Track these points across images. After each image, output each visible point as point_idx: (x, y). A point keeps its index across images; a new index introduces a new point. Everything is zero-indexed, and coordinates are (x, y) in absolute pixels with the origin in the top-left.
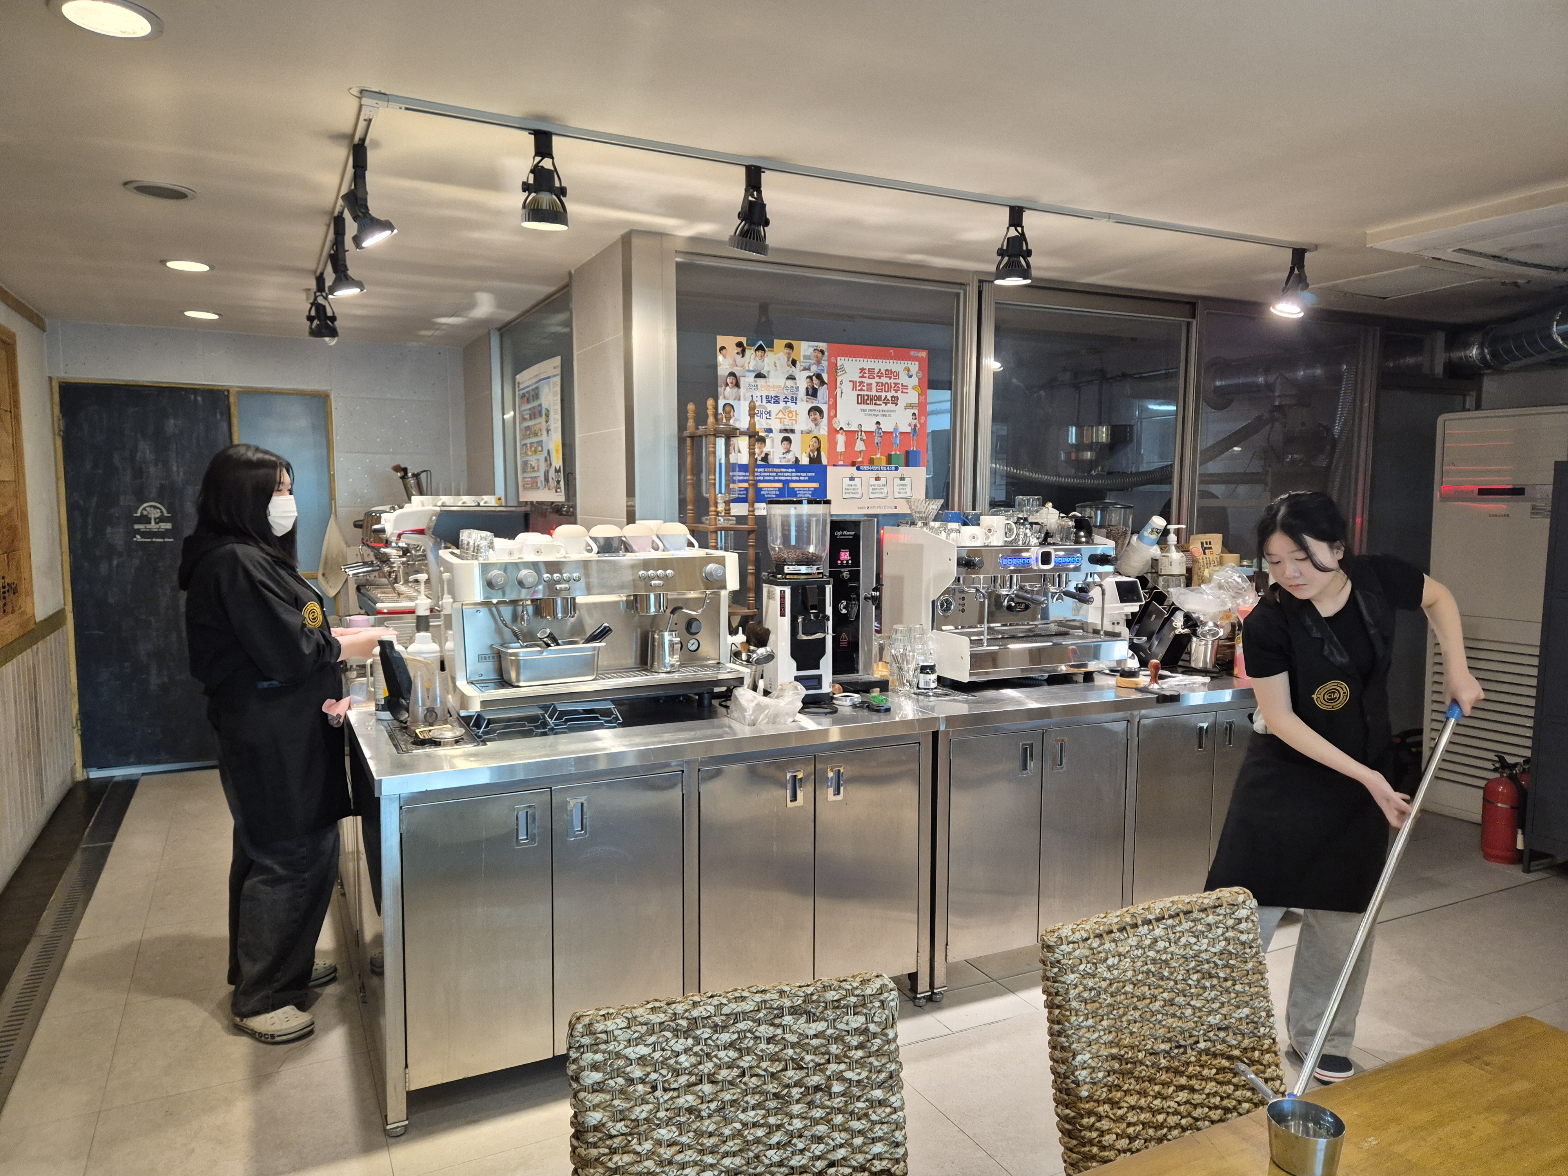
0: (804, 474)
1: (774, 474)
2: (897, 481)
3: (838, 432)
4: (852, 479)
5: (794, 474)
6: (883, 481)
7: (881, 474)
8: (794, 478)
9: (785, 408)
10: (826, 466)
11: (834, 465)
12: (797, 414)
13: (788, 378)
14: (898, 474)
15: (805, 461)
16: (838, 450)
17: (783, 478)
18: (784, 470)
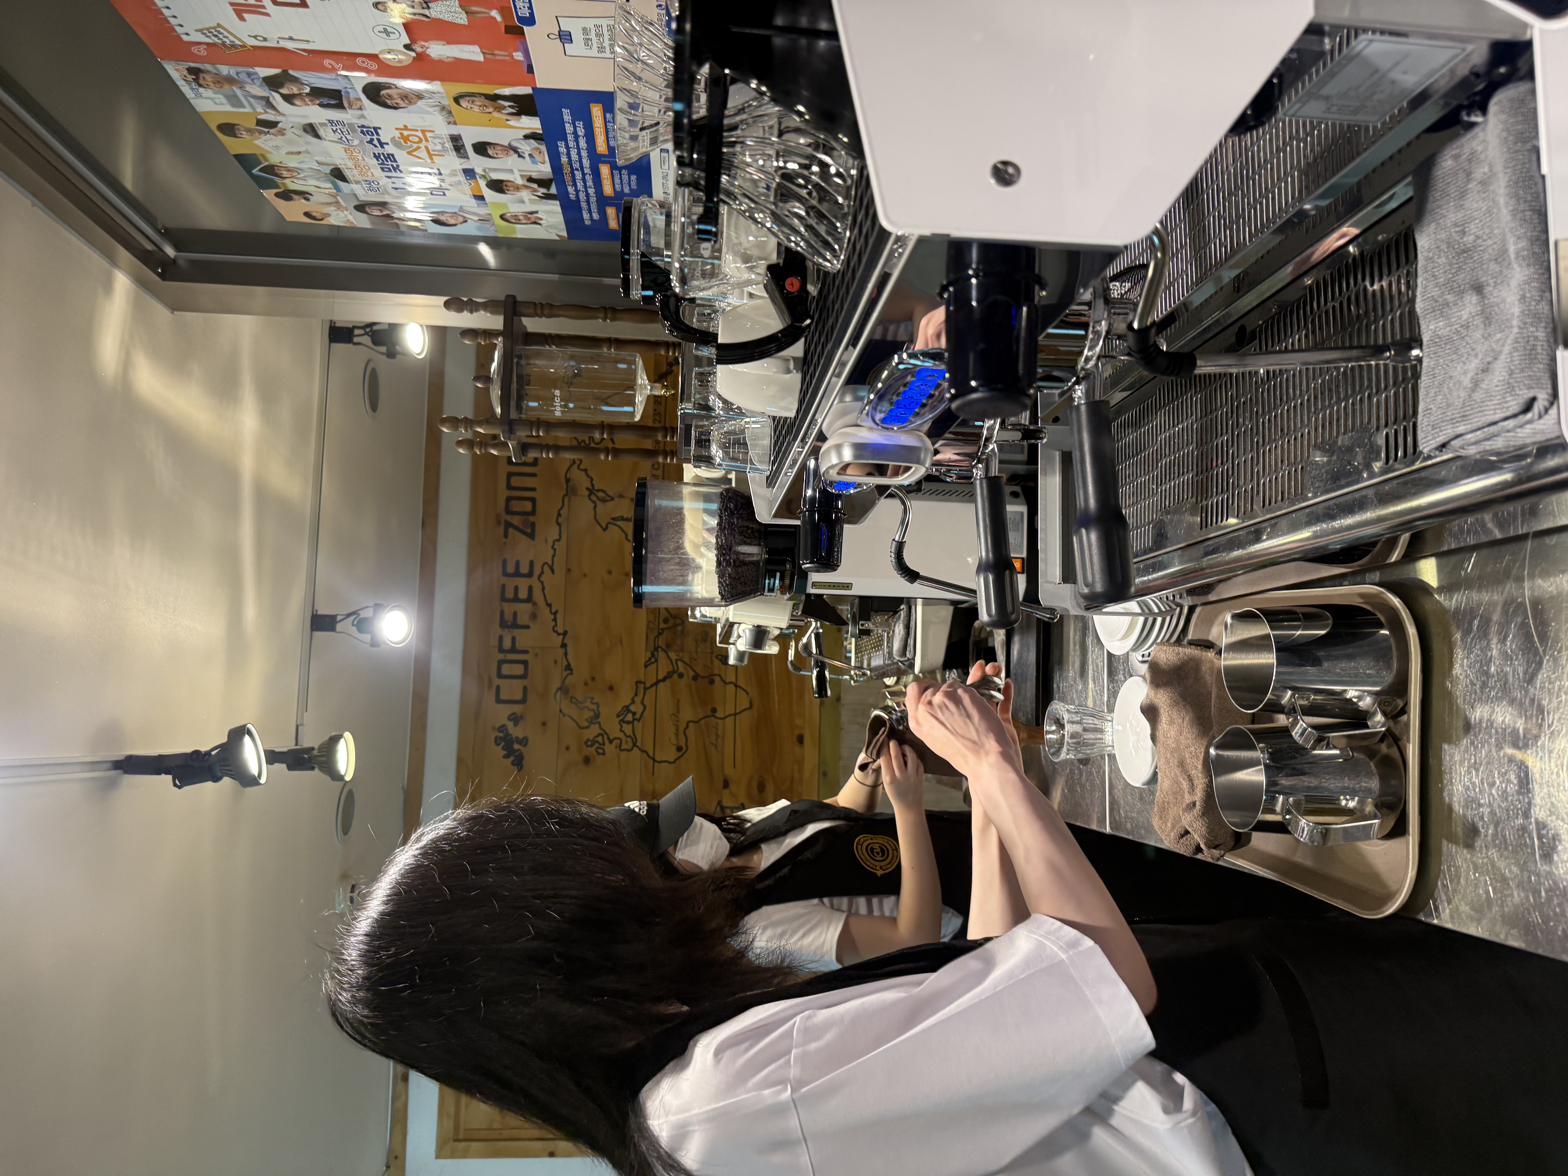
0: (569, 128)
1: (578, 175)
3: (421, 57)
4: (565, 37)
5: (571, 144)
8: (583, 143)
9: (397, 145)
10: (535, 89)
11: (530, 69)
12: (406, 128)
13: (317, 136)
15: (533, 124)
16: (480, 58)
17: (586, 163)
18: (564, 159)
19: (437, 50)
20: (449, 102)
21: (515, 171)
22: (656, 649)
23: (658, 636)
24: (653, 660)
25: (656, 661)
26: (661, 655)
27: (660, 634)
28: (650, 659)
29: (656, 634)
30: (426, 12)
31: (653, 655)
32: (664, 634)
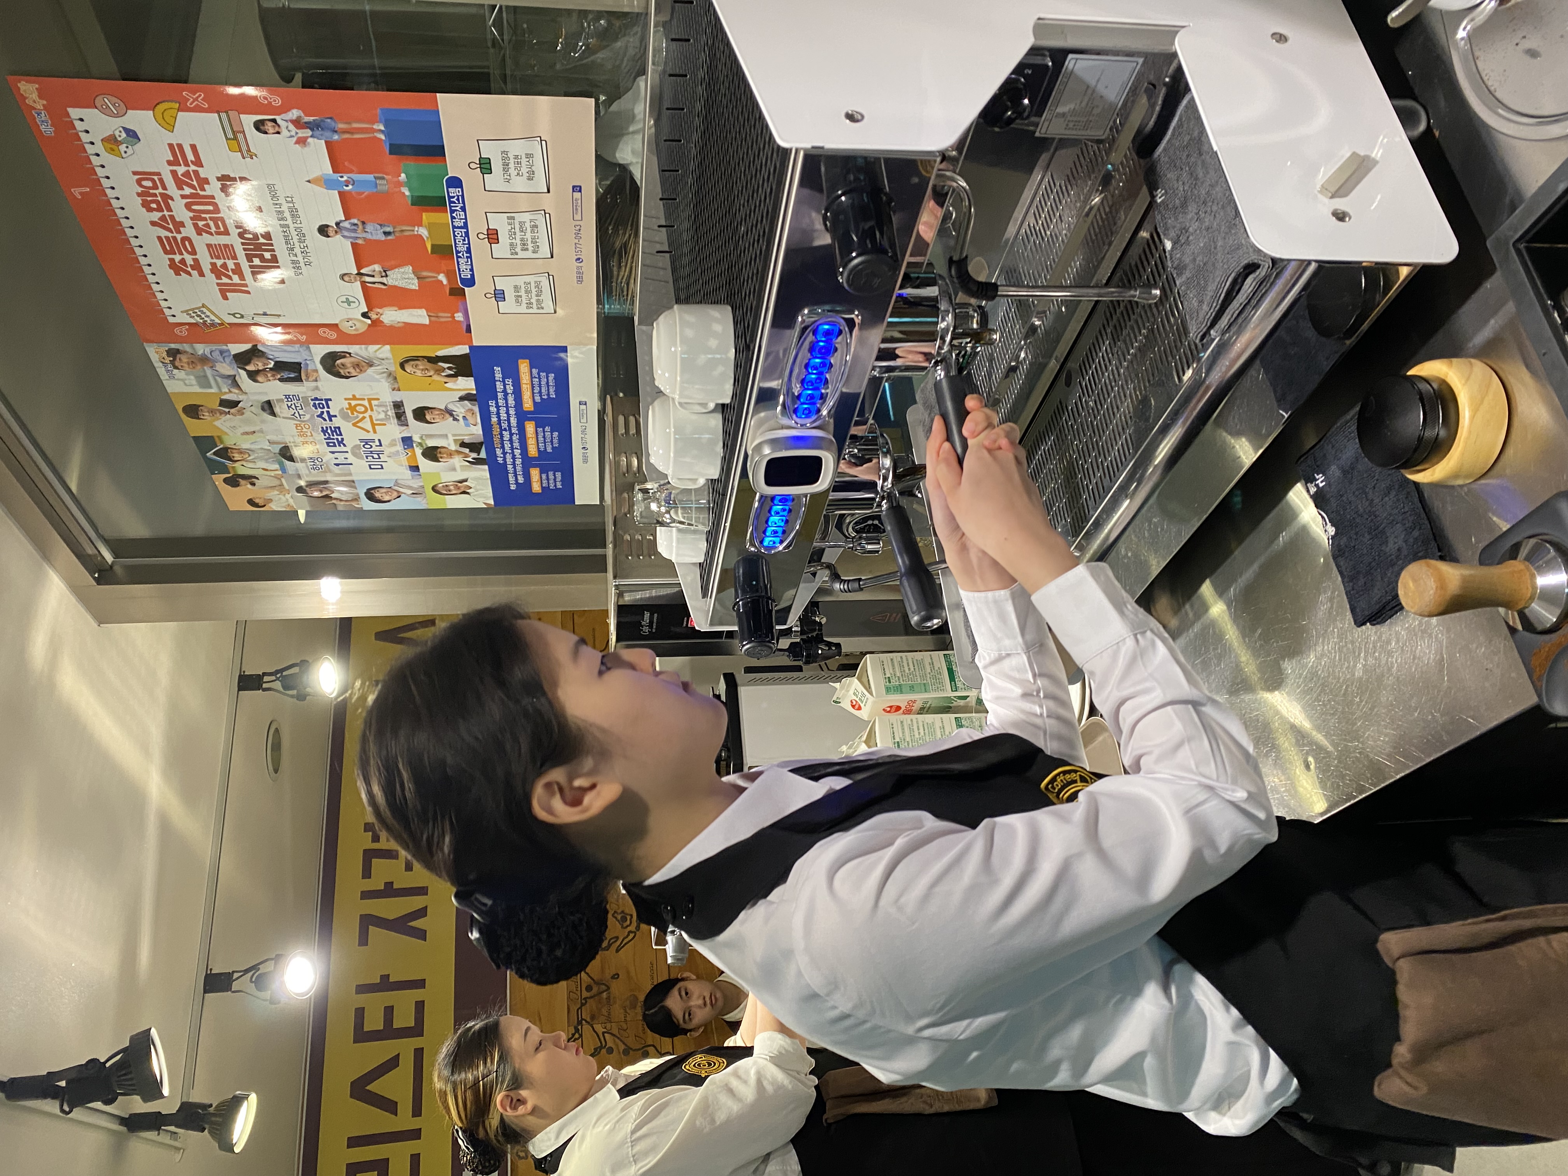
0: (499, 386)
1: (506, 434)
2: (494, 180)
3: (375, 324)
5: (501, 402)
6: (498, 222)
7: (476, 227)
8: (511, 401)
9: (345, 417)
10: (472, 348)
11: (469, 330)
14: (471, 179)
15: (467, 384)
16: (426, 321)
17: (514, 421)
18: (494, 419)
19: (391, 316)
20: (395, 368)
21: (450, 436)
22: (580, 1023)
23: (581, 1008)
24: (577, 1036)
25: (581, 1036)
26: (586, 1028)
27: (582, 1005)
28: (573, 1035)
29: (579, 1006)
30: (384, 280)
31: (577, 1030)
32: (588, 1005)
